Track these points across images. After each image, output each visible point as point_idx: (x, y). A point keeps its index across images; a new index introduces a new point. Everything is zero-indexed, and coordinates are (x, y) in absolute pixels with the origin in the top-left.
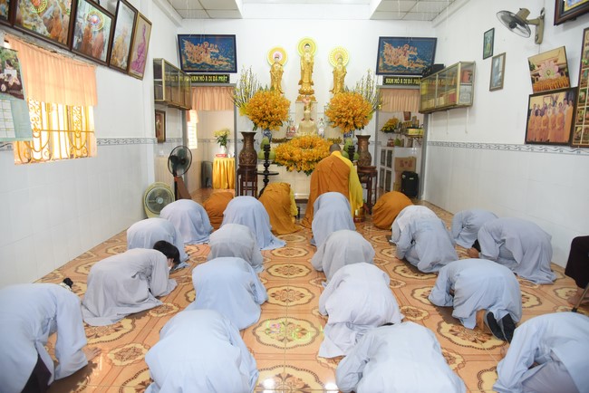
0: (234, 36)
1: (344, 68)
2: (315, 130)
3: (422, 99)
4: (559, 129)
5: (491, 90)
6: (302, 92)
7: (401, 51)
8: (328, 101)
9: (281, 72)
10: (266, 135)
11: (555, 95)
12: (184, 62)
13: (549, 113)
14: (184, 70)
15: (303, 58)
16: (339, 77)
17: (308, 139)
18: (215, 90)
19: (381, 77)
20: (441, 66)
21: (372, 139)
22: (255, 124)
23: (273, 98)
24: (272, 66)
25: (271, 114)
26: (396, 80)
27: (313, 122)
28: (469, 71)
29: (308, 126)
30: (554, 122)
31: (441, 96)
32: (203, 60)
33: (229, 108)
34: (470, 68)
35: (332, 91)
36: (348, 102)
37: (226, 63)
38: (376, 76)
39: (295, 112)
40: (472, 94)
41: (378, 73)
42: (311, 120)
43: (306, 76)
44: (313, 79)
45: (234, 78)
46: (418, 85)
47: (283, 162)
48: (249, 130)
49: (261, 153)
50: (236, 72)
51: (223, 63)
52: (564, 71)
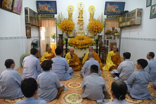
0: (56, 1)
1: (93, 12)
2: (84, 34)
3: (120, 23)
5: (150, 18)
6: (79, 21)
7: (113, 7)
8: (88, 24)
9: (72, 14)
10: (66, 35)
12: (39, 10)
14: (39, 13)
15: (79, 9)
16: (92, 16)
17: (81, 37)
18: (49, 20)
19: (106, 16)
20: (127, 12)
21: (103, 37)
22: (63, 31)
23: (69, 22)
24: (69, 12)
25: (68, 28)
26: (111, 17)
27: (83, 31)
28: (140, 12)
29: (81, 32)
31: (128, 21)
32: (45, 10)
33: (54, 26)
34: (140, 11)
35: (89, 20)
36: (96, 24)
37: (53, 11)
38: (104, 15)
39: (77, 27)
40: (141, 20)
41: (105, 14)
42: (82, 30)
43: (81, 15)
44: (83, 16)
45: (56, 16)
46: (119, 18)
47: (72, 45)
48: (61, 34)
49: (65, 42)
50: (56, 14)
51: (52, 11)
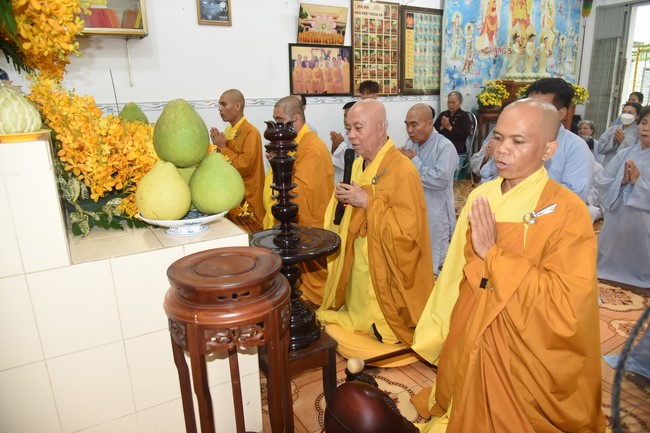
4: (337, 82)
11: (326, 49)
13: (322, 66)
30: (329, 75)
52: (340, 29)
